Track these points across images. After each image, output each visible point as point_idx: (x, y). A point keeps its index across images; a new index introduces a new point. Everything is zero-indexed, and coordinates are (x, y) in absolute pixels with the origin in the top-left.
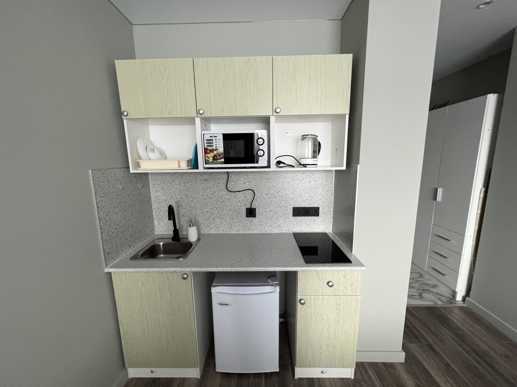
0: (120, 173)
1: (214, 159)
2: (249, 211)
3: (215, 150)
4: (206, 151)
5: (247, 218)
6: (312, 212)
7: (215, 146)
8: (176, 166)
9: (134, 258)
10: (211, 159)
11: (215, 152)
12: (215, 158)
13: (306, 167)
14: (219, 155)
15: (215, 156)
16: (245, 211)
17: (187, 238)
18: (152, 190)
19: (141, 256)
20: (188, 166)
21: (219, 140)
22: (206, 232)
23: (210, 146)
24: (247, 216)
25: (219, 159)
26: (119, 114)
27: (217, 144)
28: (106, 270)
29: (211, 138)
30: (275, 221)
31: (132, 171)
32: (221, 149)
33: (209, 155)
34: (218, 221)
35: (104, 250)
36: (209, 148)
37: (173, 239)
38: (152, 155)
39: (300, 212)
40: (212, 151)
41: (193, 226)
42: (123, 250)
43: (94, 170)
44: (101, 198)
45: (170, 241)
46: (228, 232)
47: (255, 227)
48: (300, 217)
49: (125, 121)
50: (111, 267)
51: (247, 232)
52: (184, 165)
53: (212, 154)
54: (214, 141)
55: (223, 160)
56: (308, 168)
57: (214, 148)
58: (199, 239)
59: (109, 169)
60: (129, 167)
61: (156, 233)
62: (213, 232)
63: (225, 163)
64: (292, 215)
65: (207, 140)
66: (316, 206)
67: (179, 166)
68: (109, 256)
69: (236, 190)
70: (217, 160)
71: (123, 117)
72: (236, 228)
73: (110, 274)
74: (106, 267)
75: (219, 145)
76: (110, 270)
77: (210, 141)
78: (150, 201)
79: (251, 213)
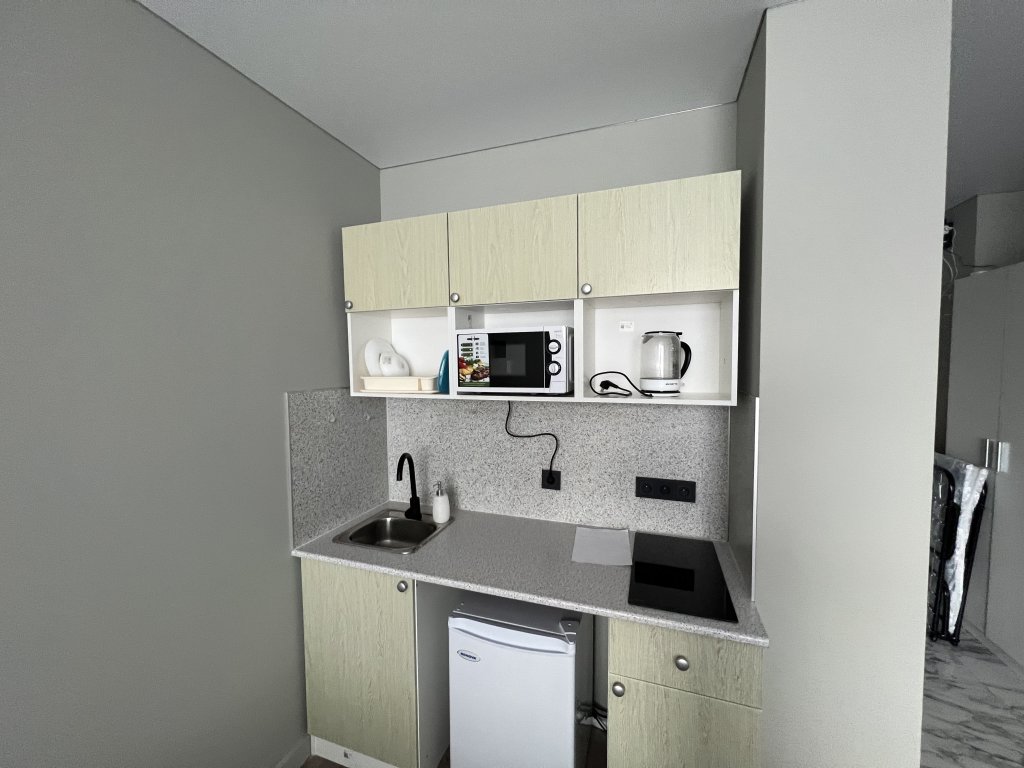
0: (334, 397)
1: (473, 378)
2: (547, 475)
3: (476, 362)
4: (461, 364)
5: (544, 490)
6: (681, 491)
7: (475, 355)
8: (415, 388)
9: (339, 539)
10: (469, 377)
11: (476, 366)
12: (475, 376)
13: (651, 396)
14: (482, 371)
15: (474, 372)
16: (540, 476)
17: (431, 515)
18: (390, 424)
19: (351, 538)
20: (435, 389)
21: (483, 344)
22: (469, 508)
23: (468, 355)
24: (544, 486)
25: (481, 378)
26: (341, 306)
27: (479, 351)
28: (295, 553)
29: (470, 342)
30: (599, 502)
31: (353, 394)
32: (485, 361)
33: (465, 371)
34: (490, 490)
35: (293, 518)
36: (467, 359)
37: (408, 513)
38: (386, 369)
39: (649, 488)
40: (470, 363)
41: (442, 494)
42: (327, 523)
43: (294, 392)
44: (298, 436)
45: (402, 516)
46: (507, 514)
47: (558, 509)
48: (652, 500)
49: (349, 315)
50: (301, 550)
51: (543, 518)
52: (427, 385)
53: (470, 370)
54: (474, 347)
55: (487, 380)
56: (656, 400)
57: (474, 358)
58: (451, 519)
59: (318, 390)
60: (349, 388)
61: (391, 500)
62: (481, 509)
63: (492, 384)
64: (634, 494)
65: (463, 345)
66: (688, 478)
67: (420, 389)
68: (301, 531)
69: (525, 433)
70: (477, 379)
71: (347, 310)
72: (522, 507)
73: (298, 560)
74: (294, 547)
75: (482, 355)
76: (300, 554)
77: (467, 347)
78: (385, 443)
79: (551, 480)
